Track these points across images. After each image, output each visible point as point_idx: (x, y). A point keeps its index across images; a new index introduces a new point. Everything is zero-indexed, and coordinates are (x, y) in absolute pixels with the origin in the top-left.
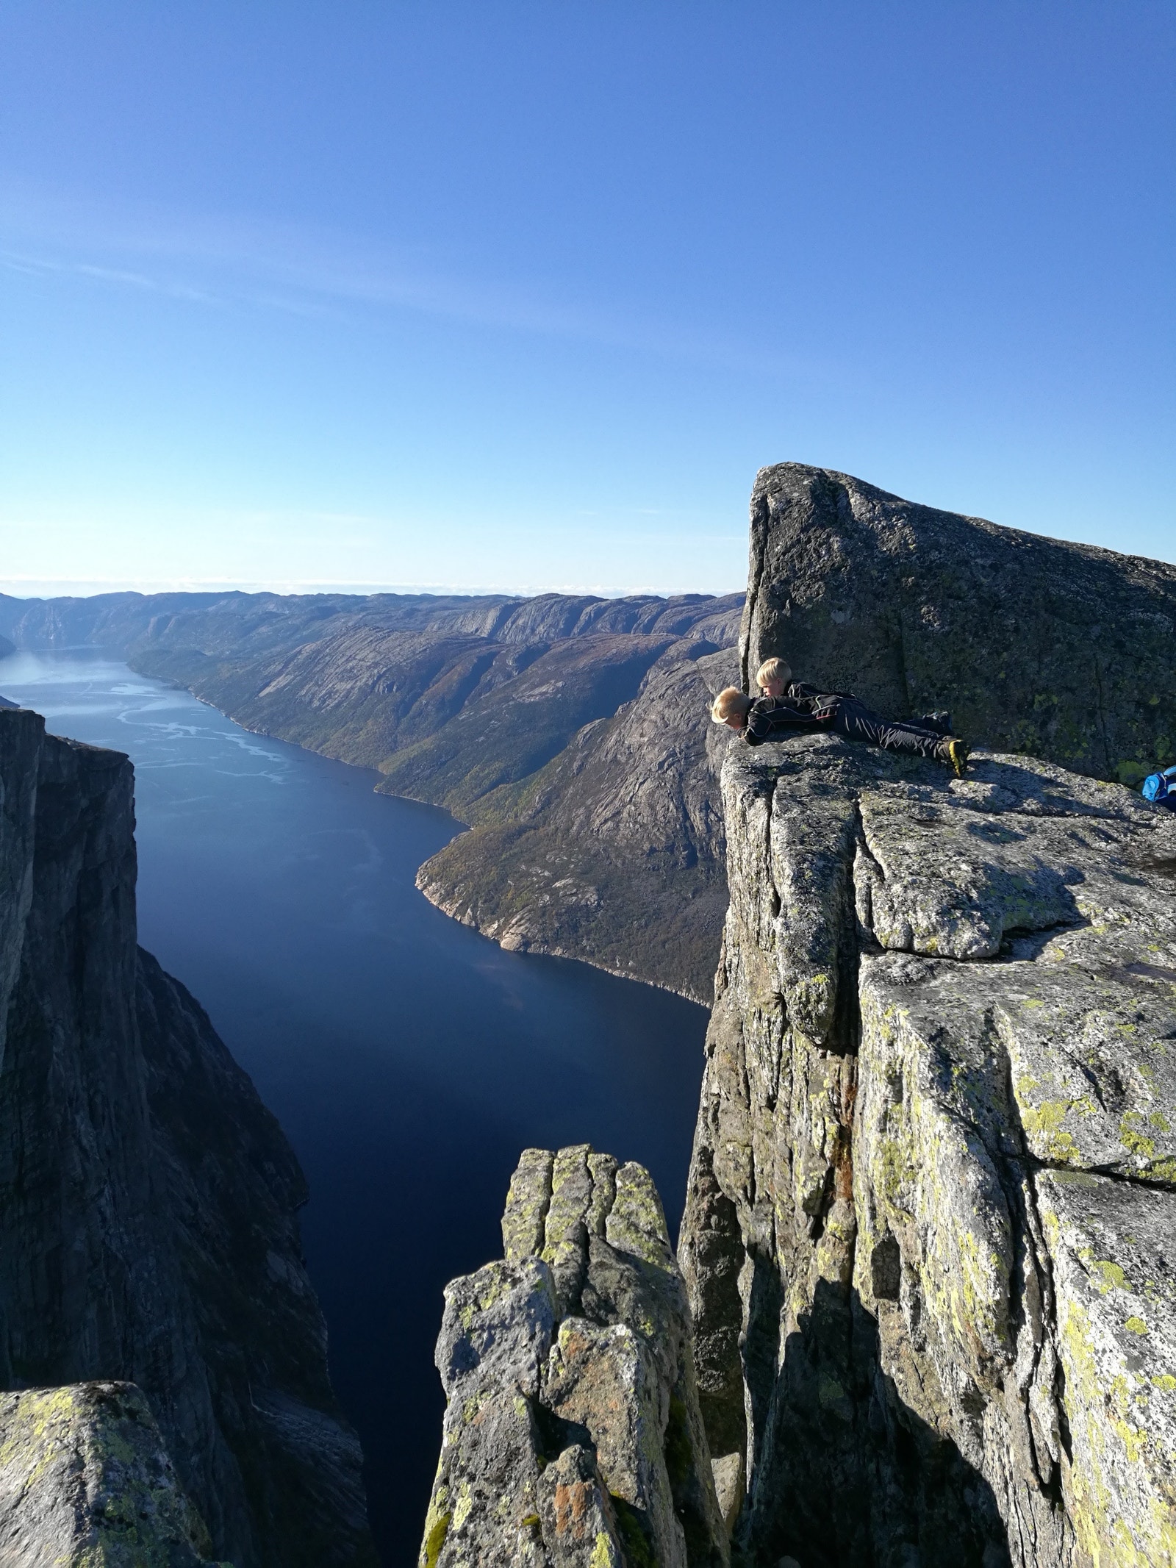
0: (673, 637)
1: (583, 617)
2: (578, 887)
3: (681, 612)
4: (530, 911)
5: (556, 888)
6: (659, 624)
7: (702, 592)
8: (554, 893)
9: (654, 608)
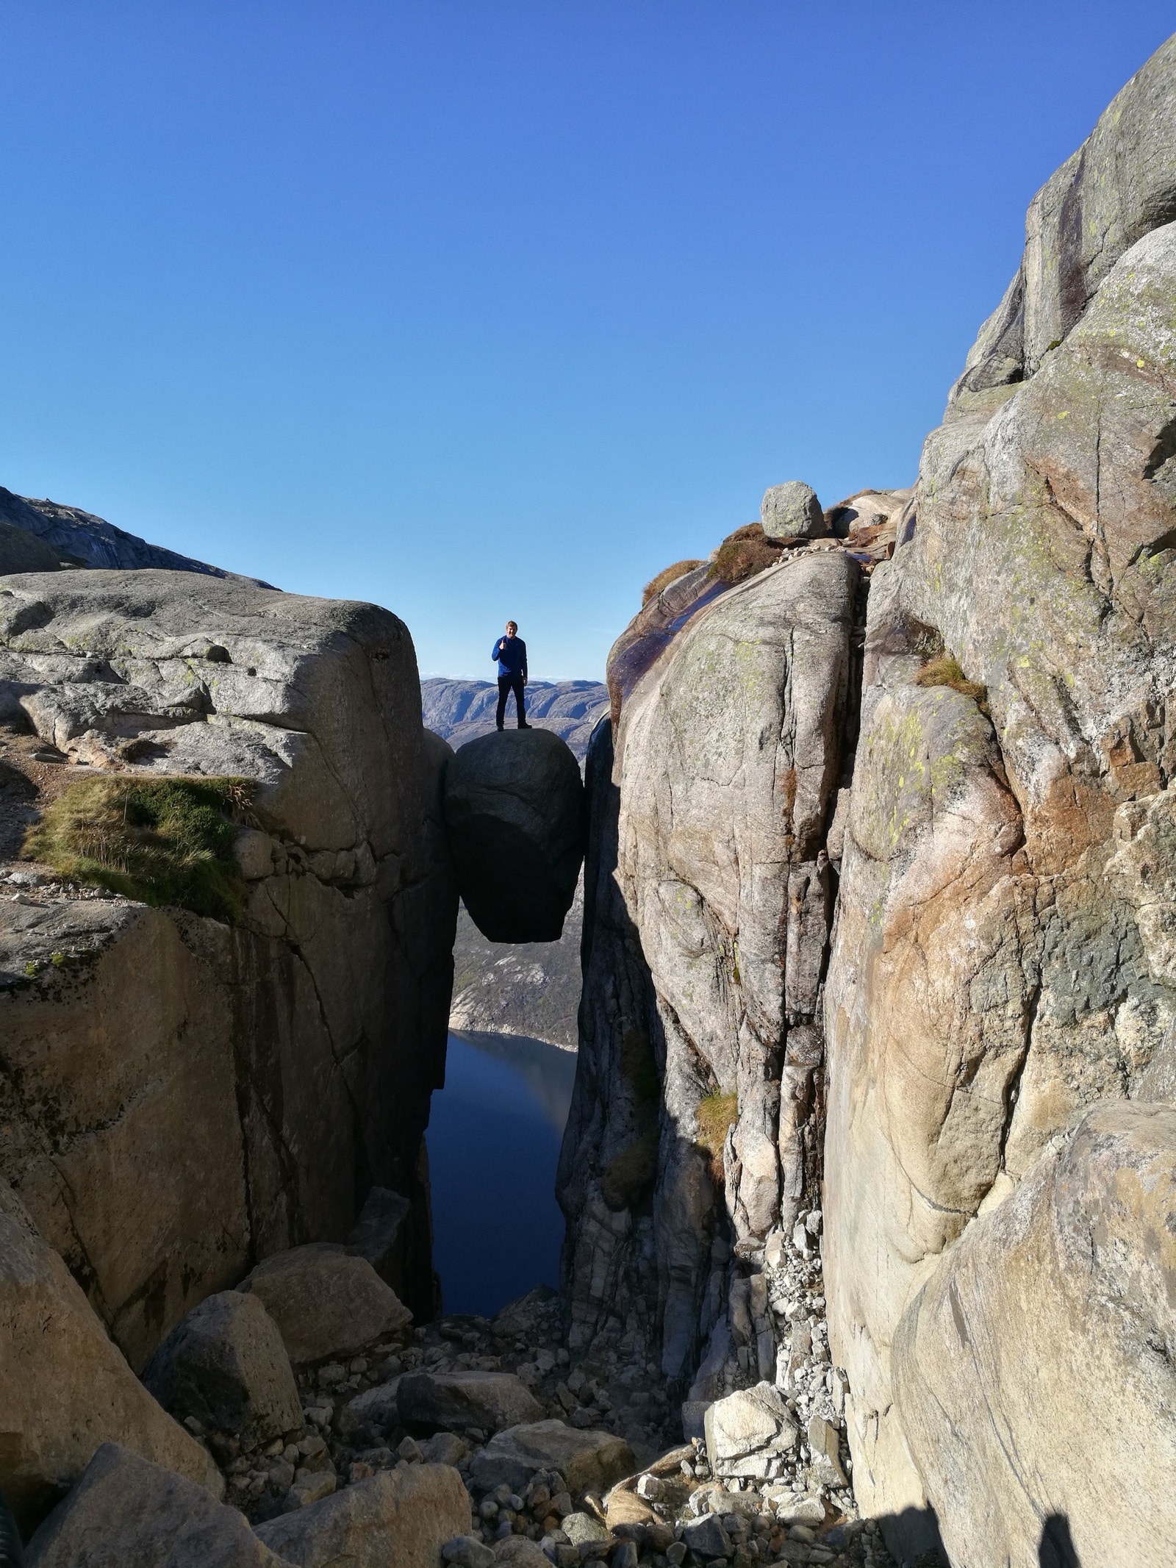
0: (576, 722)
1: (476, 703)
2: (522, 964)
3: (575, 698)
4: (473, 990)
5: (499, 966)
6: (554, 708)
7: (590, 679)
8: (497, 971)
9: (548, 694)
